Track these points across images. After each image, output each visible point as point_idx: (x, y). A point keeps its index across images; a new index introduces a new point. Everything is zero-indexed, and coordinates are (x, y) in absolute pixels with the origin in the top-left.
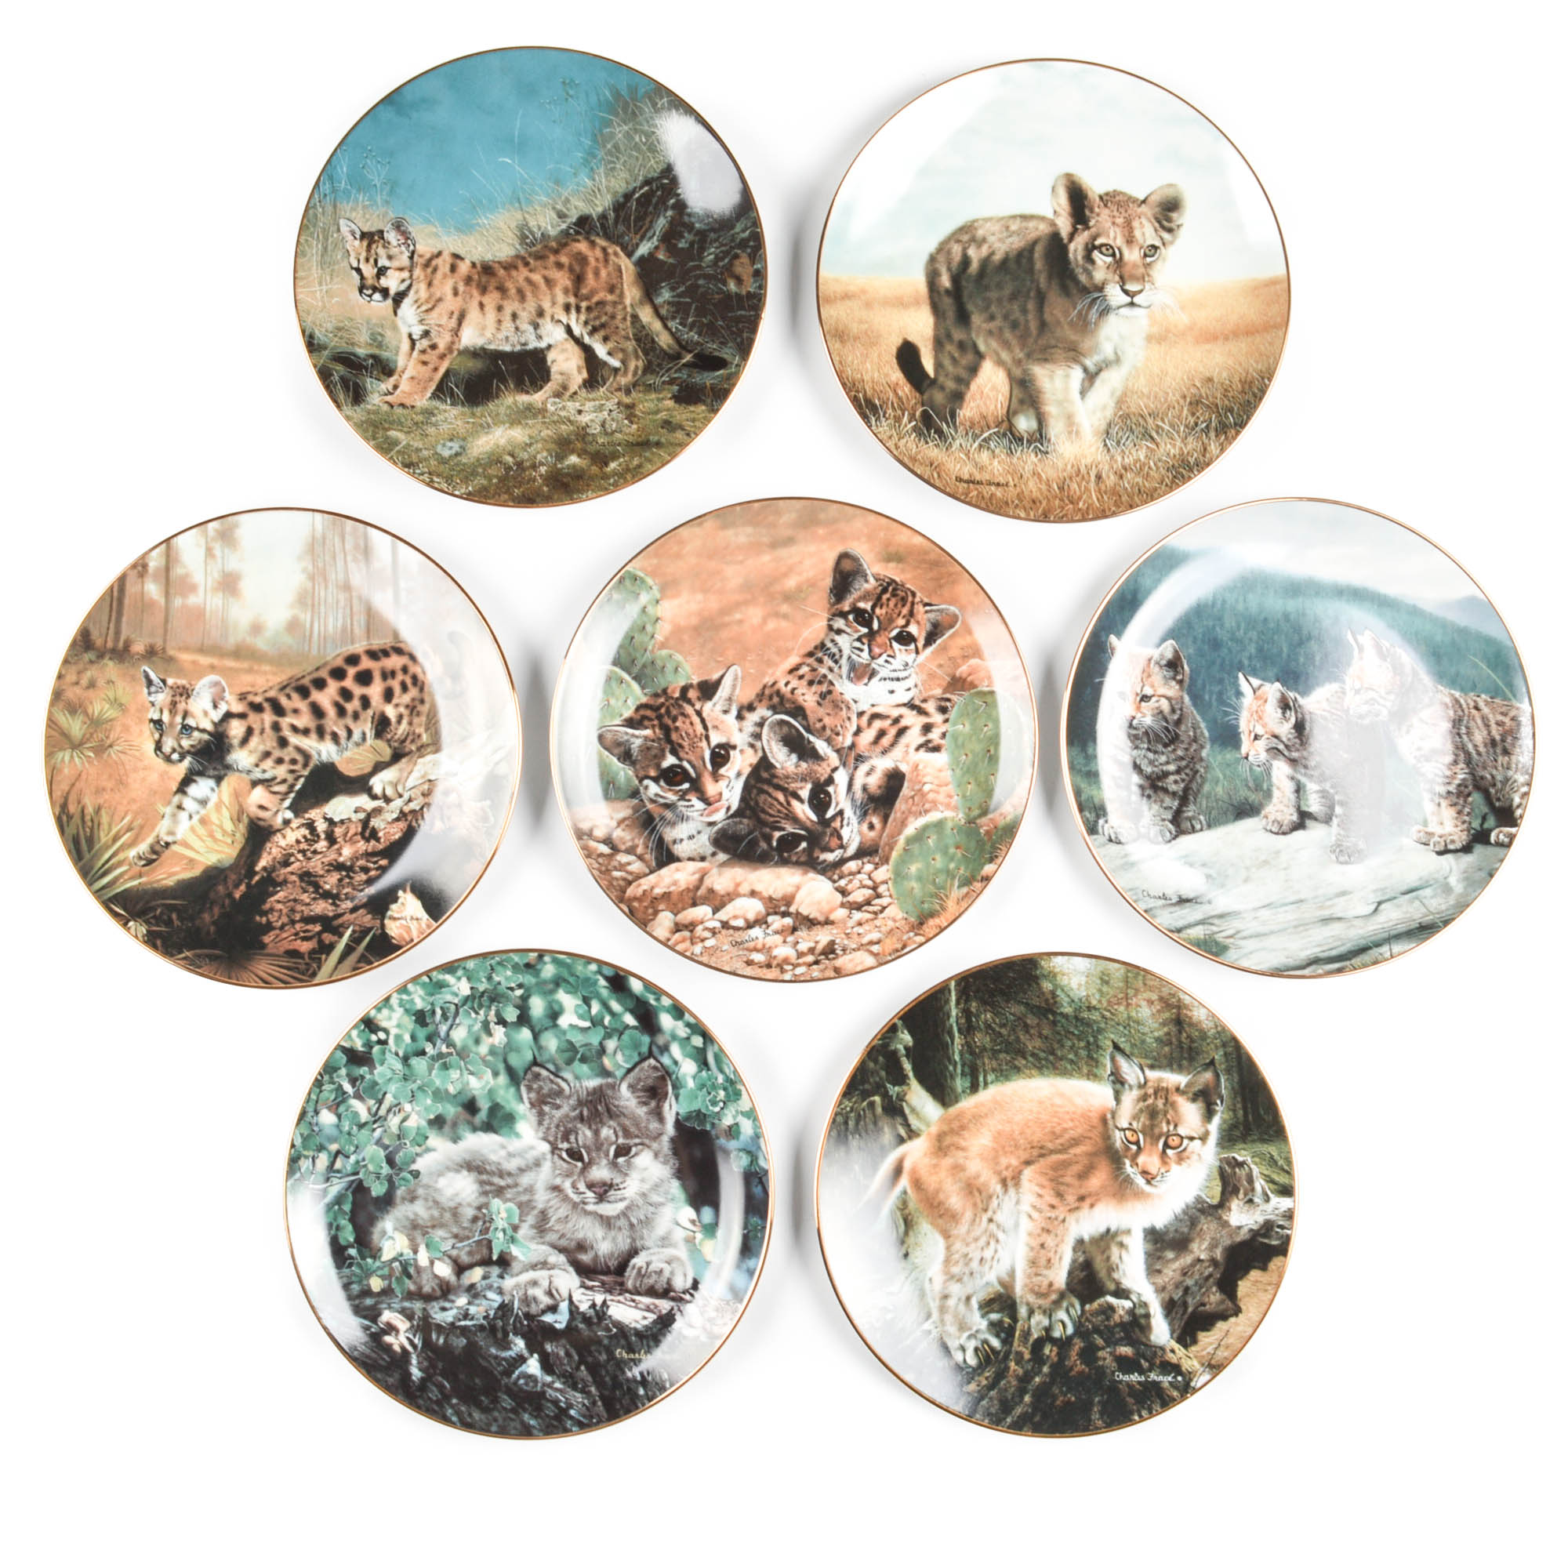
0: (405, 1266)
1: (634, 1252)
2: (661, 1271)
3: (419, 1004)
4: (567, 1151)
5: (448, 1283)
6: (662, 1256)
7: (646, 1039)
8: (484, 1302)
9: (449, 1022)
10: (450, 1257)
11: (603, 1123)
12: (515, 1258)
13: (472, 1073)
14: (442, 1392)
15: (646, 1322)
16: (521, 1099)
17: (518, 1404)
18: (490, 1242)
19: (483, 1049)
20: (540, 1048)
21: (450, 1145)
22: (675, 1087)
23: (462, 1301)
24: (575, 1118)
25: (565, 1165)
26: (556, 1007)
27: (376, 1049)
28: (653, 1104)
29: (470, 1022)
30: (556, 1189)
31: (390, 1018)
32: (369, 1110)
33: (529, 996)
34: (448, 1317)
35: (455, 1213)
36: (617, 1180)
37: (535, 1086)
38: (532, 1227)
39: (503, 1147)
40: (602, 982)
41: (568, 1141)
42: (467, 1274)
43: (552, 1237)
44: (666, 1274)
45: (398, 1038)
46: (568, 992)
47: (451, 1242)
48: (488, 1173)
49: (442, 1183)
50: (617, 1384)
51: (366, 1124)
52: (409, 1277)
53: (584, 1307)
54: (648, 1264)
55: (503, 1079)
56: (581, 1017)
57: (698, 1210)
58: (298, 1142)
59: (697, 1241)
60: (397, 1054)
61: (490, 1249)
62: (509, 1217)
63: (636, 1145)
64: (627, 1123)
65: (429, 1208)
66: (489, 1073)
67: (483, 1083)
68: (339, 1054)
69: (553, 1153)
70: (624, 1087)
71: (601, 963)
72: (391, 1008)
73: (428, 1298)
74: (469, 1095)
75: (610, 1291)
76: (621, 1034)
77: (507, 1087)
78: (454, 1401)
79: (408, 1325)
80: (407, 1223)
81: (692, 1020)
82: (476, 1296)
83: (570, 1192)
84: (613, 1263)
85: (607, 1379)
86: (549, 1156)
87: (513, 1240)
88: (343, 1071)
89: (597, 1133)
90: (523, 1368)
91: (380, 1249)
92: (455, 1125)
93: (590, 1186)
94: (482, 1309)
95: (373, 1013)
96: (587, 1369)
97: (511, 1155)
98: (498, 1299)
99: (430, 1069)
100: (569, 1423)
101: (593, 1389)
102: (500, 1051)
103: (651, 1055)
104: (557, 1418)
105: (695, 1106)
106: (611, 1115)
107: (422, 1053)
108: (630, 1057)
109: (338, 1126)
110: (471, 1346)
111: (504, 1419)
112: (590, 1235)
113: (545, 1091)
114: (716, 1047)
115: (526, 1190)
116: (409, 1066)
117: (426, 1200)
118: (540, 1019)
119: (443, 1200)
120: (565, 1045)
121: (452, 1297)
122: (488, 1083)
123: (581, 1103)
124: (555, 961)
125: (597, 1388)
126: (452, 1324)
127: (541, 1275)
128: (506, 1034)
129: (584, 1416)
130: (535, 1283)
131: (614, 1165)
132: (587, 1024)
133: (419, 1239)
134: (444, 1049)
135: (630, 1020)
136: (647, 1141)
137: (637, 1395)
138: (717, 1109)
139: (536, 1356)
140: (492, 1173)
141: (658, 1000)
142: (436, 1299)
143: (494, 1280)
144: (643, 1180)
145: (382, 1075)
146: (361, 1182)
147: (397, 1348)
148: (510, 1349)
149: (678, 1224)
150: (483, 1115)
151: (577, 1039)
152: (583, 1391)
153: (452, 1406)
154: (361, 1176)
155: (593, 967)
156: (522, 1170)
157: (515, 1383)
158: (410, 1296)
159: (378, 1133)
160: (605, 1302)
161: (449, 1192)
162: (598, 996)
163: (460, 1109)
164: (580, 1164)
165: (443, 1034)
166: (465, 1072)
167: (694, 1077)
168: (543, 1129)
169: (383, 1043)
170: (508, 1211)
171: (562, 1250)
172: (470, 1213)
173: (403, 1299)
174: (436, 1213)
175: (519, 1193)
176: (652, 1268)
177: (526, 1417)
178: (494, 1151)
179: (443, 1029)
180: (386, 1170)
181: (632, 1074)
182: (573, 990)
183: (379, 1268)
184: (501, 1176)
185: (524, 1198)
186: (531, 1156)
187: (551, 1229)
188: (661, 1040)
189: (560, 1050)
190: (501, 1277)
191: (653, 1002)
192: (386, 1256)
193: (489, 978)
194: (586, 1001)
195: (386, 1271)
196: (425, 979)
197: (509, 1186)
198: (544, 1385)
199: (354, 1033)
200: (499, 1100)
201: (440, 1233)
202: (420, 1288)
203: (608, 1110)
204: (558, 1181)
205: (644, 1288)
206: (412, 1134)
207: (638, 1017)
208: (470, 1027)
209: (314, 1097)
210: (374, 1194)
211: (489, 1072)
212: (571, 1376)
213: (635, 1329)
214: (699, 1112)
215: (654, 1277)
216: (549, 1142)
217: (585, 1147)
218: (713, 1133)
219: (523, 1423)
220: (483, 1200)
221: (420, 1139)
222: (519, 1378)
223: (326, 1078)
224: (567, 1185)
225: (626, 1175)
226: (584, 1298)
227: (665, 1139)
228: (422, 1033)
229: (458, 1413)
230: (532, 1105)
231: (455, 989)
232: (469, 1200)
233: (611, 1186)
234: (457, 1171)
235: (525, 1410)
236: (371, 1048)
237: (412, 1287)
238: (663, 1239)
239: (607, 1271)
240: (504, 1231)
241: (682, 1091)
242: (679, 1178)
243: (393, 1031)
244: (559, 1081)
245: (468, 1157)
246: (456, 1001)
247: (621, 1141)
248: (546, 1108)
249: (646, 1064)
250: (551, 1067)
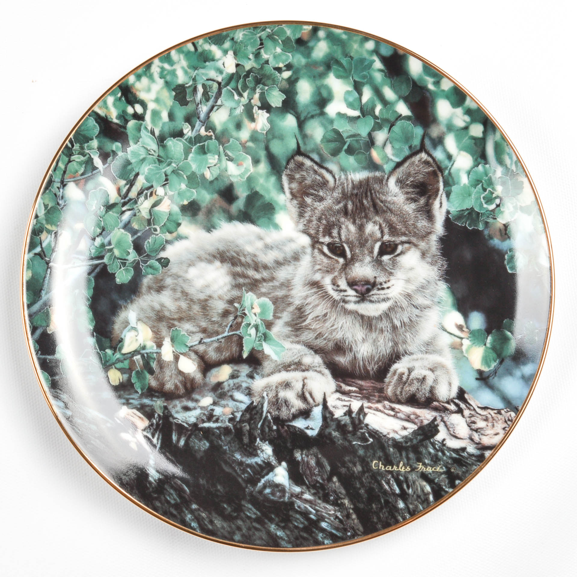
0: (147, 360)
1: (395, 357)
2: (424, 378)
3: (181, 78)
4: (329, 245)
5: (192, 381)
6: (426, 363)
7: (419, 131)
8: (231, 403)
9: (210, 103)
10: (196, 353)
11: (368, 219)
12: (267, 357)
13: (231, 159)
14: (180, 496)
15: (405, 433)
16: (282, 189)
17: (265, 515)
18: (241, 338)
19: (244, 135)
20: (305, 136)
21: (203, 234)
22: (447, 184)
23: (207, 401)
24: (338, 212)
25: (325, 260)
26: (325, 94)
27: (132, 124)
28: (422, 201)
29: (232, 104)
30: (315, 285)
31: (149, 90)
32: (119, 190)
33: (296, 80)
34: (191, 417)
35: (205, 305)
36: (381, 279)
37: (297, 176)
38: (287, 324)
39: (261, 238)
40: (378, 64)
41: (330, 235)
42: (214, 371)
43: (307, 336)
44: (430, 382)
45: (156, 114)
46: (338, 77)
47: (197, 337)
48: (242, 265)
49: (192, 272)
50: (372, 496)
51: (113, 205)
52: (151, 372)
53: (339, 413)
54: (410, 370)
55: (263, 167)
56: (350, 105)
57: (466, 315)
58: (42, 213)
59: (464, 348)
60: (152, 133)
61: (241, 346)
62: (263, 313)
63: (403, 243)
64: (394, 219)
65: (177, 300)
66: (249, 160)
67: (242, 169)
68: (92, 122)
69: (313, 246)
70: (392, 182)
71: (379, 41)
72: (151, 78)
73: (169, 396)
74: (227, 183)
75: (368, 398)
76: (392, 125)
77: (268, 176)
78: (194, 506)
79: (146, 423)
80: (152, 315)
81: (473, 106)
82: (222, 396)
83: (329, 288)
84: (372, 368)
85: (362, 491)
86: (309, 250)
87: (266, 337)
88: (95, 143)
89: (361, 228)
90: (270, 477)
91: (121, 341)
92: (209, 212)
93: (352, 284)
94: (228, 410)
95: (132, 79)
96: (340, 480)
97: (268, 247)
98: (246, 400)
99: (187, 152)
100: (320, 536)
101: (346, 502)
102: (261, 137)
103: (422, 148)
104: (306, 529)
105: (468, 204)
106: (377, 210)
107: (179, 134)
108: (401, 150)
109: (84, 204)
110: (215, 449)
111: (249, 529)
112: (349, 336)
113: (308, 181)
114: (498, 136)
115: (282, 285)
116: (164, 147)
117: (174, 290)
118: (307, 106)
119: (191, 291)
120: (331, 135)
121: (196, 396)
122: (247, 170)
123: (345, 196)
124: (331, 38)
125: (351, 501)
126: (195, 425)
127: (295, 377)
128: (270, 121)
129: (337, 529)
130: (287, 385)
131: (378, 263)
132: (356, 113)
133: (164, 331)
134: (203, 132)
135: (403, 109)
136: (414, 240)
137: (397, 509)
138: (492, 207)
139: (284, 464)
140: (246, 265)
141: (437, 83)
142: (179, 397)
143: (243, 380)
144: (408, 281)
145: (134, 154)
146: (105, 266)
147: (133, 446)
148: (256, 455)
149: (445, 330)
150: (240, 204)
151: (345, 128)
152: (335, 503)
153: (192, 512)
154: (105, 260)
155: (370, 45)
156: (279, 264)
157: (261, 492)
158: (150, 392)
159: (126, 216)
160: (361, 409)
161: (199, 283)
162: (371, 81)
163: (216, 196)
164: (341, 260)
165: (202, 116)
166: (224, 158)
167: (469, 173)
168: (303, 221)
169: (139, 117)
170: (263, 307)
171: (317, 351)
172: (220, 306)
173: (142, 396)
174: (184, 305)
175: (274, 288)
176: (413, 375)
177: (272, 527)
178: (250, 243)
179: (204, 109)
180: (133, 256)
181: (401, 169)
182: (344, 75)
183: (119, 361)
184: (256, 269)
185: (280, 293)
186: (290, 249)
187: (307, 328)
188: (435, 132)
189: (326, 140)
190: (251, 376)
191: (431, 87)
192: (128, 347)
193: (257, 55)
194: (358, 87)
195: (126, 364)
196: (190, 47)
197: (264, 280)
198: (292, 495)
199: (110, 100)
200: (258, 189)
201: (187, 326)
202: (162, 385)
203: (375, 205)
204: (317, 277)
205: (405, 396)
206: (164, 220)
207: (412, 106)
208: (232, 110)
209: (61, 165)
210: (118, 281)
211: (249, 158)
212: (322, 487)
213: (394, 440)
214: (471, 211)
215: (416, 385)
216: (309, 235)
217: (348, 242)
218: (486, 232)
219: (269, 533)
220: (236, 293)
221: (171, 226)
222: (265, 487)
223: (77, 147)
224: (327, 281)
225: (391, 274)
226: (339, 404)
227: (434, 238)
228: (181, 112)
229: (198, 519)
230: (294, 196)
231: (220, 64)
232: (220, 292)
233: (374, 285)
234: (210, 262)
235: (271, 520)
236: (127, 121)
237: (154, 383)
238: (428, 344)
239: (365, 376)
240: (257, 327)
241: (454, 188)
242: (447, 281)
243: (151, 106)
244: (323, 172)
245: (221, 248)
246: (219, 79)
247: (386, 238)
248: (308, 200)
249: (416, 159)
250: (316, 157)
